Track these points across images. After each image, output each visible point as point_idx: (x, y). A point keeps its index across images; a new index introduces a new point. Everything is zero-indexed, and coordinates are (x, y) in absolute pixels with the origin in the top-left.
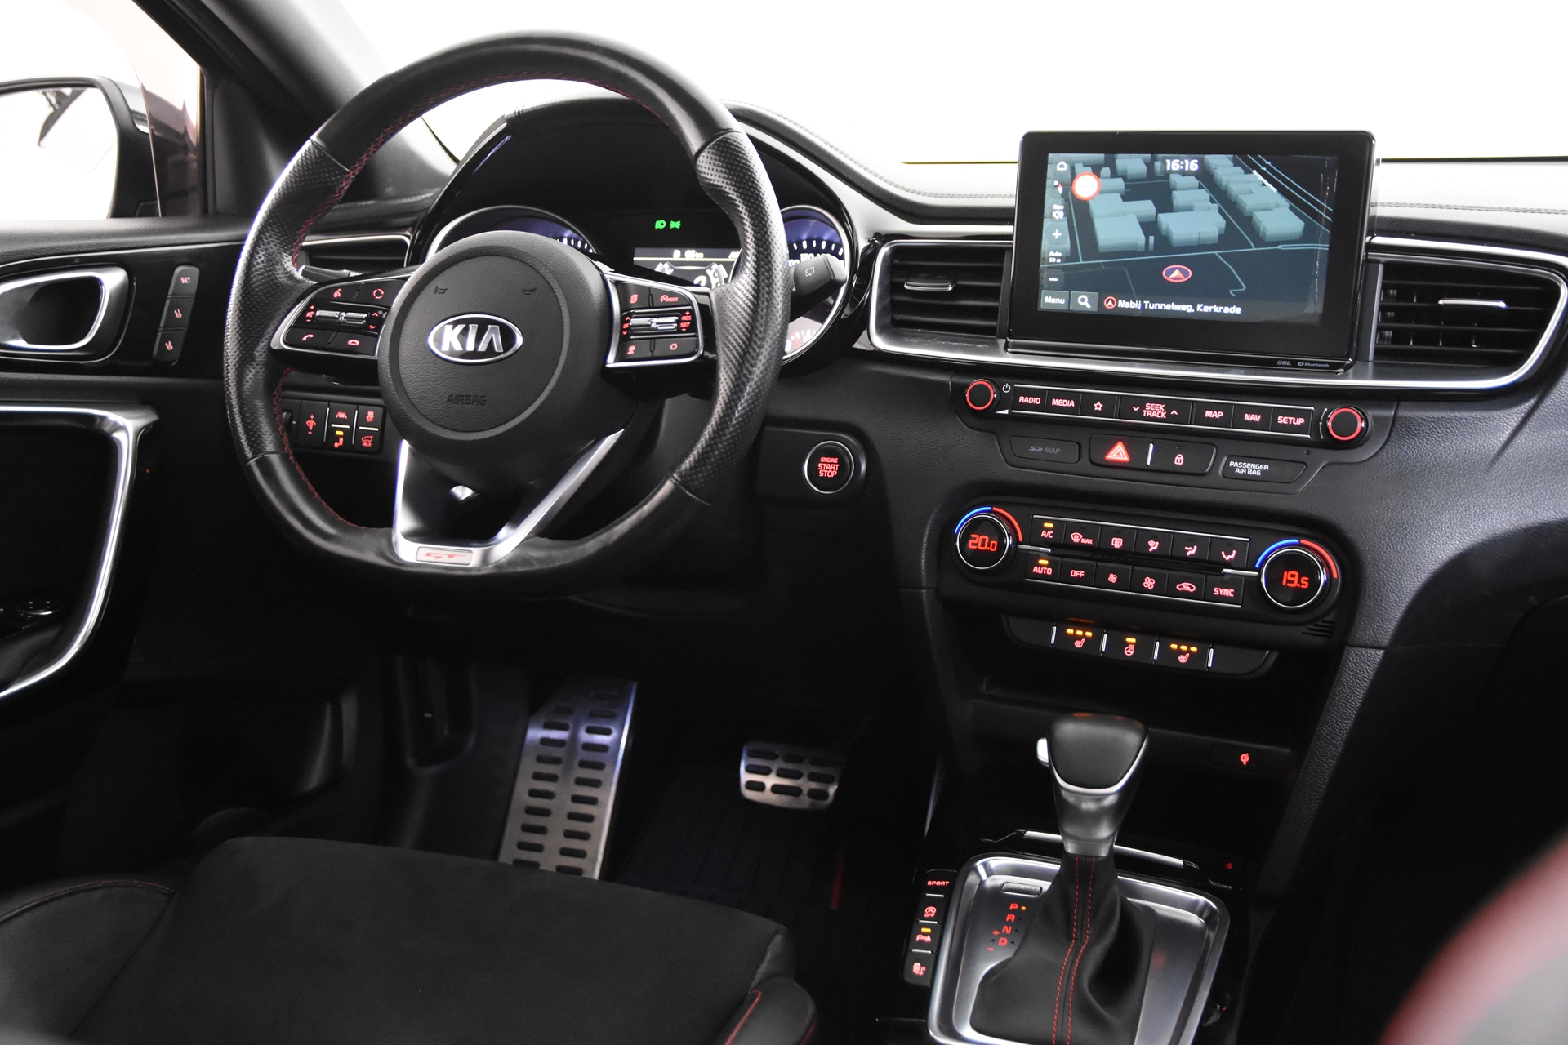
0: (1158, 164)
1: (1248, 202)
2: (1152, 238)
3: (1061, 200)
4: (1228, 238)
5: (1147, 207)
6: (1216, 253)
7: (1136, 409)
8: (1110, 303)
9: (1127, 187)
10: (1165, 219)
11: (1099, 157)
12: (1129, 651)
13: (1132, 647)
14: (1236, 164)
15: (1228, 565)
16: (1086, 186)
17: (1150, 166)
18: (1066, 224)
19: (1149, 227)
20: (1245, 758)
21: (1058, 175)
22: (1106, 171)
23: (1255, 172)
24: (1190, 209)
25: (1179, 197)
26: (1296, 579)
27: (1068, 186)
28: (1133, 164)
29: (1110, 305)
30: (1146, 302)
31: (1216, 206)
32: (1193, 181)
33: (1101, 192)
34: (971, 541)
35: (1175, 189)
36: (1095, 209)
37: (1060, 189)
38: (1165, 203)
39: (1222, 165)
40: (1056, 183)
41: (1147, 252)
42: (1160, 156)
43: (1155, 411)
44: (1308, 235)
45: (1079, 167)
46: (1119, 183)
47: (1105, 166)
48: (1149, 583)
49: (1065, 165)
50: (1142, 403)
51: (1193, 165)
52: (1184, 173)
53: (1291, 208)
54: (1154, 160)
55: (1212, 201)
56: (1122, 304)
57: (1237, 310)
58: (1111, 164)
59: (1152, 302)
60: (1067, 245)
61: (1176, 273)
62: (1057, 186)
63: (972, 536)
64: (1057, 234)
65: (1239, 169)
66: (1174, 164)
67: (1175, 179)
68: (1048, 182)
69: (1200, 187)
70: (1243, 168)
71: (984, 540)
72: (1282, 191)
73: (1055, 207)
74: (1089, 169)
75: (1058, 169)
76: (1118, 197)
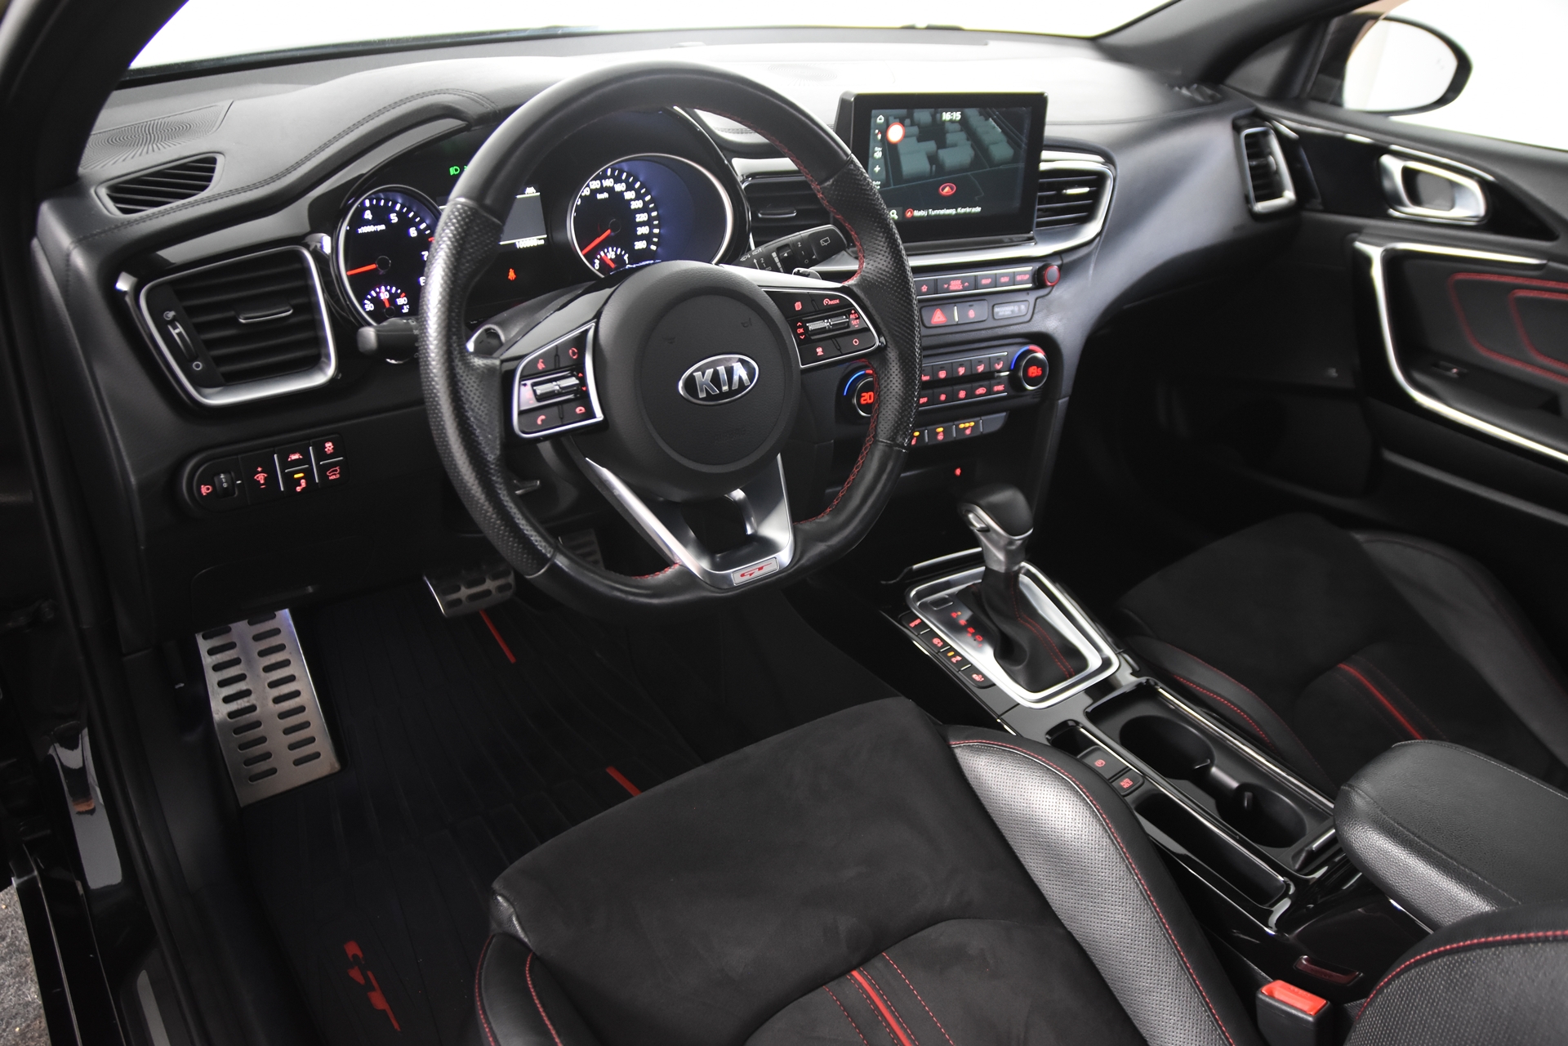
0: (938, 115)
1: (987, 139)
2: (934, 167)
3: (880, 144)
4: (976, 163)
5: (931, 145)
6: (969, 173)
7: (946, 286)
8: (909, 213)
9: (920, 132)
10: (942, 153)
11: (903, 112)
12: (940, 437)
13: (942, 434)
14: (981, 114)
15: (1000, 371)
16: (896, 133)
17: (933, 116)
18: (883, 160)
19: (933, 159)
20: (958, 472)
21: (879, 126)
22: (908, 121)
23: (991, 119)
24: (954, 145)
25: (950, 138)
26: (1035, 371)
27: (884, 133)
28: (923, 116)
29: (909, 214)
30: (930, 210)
31: (969, 143)
32: (958, 127)
33: (905, 136)
34: (862, 399)
35: (948, 132)
36: (901, 150)
37: (879, 136)
38: (942, 144)
39: (973, 113)
40: (877, 131)
41: (931, 177)
42: (940, 110)
43: (956, 285)
44: (1015, 159)
45: (891, 119)
46: (915, 130)
47: (907, 118)
48: (962, 394)
49: (883, 118)
50: (948, 281)
51: (957, 116)
52: (952, 121)
53: (1008, 142)
54: (936, 113)
55: (968, 140)
56: (917, 213)
57: (978, 209)
58: (910, 116)
59: (934, 210)
60: (884, 176)
61: (947, 189)
62: (877, 134)
63: (863, 394)
64: (877, 169)
65: (982, 117)
66: (946, 116)
67: (949, 127)
68: (872, 131)
69: (961, 130)
70: (985, 117)
71: (870, 396)
72: (1004, 131)
73: (876, 149)
74: (898, 120)
75: (878, 121)
76: (914, 139)
